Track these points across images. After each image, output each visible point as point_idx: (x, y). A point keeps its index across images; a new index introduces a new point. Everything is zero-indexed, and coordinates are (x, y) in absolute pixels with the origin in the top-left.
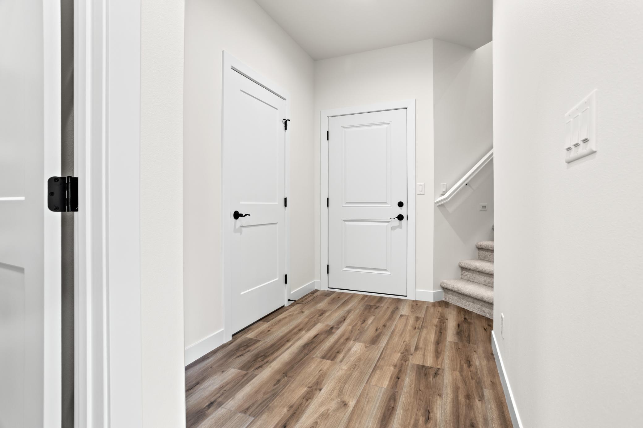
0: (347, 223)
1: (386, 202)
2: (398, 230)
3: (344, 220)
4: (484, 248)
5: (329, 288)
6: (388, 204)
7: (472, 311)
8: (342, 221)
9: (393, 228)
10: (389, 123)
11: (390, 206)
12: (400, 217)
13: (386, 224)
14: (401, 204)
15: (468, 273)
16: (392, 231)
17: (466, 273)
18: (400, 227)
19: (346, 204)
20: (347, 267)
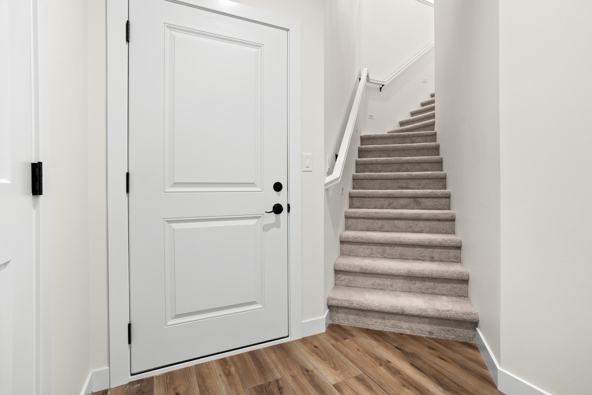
0: (175, 226)
1: (253, 183)
2: (274, 229)
3: (167, 221)
4: (352, 241)
5: (132, 375)
6: (256, 186)
7: (381, 330)
8: (165, 222)
9: (266, 228)
10: (260, 47)
11: (260, 190)
12: (277, 209)
13: (253, 222)
14: (278, 187)
15: (347, 277)
16: (264, 232)
17: (344, 277)
18: (277, 225)
19: (171, 186)
20: (177, 316)
